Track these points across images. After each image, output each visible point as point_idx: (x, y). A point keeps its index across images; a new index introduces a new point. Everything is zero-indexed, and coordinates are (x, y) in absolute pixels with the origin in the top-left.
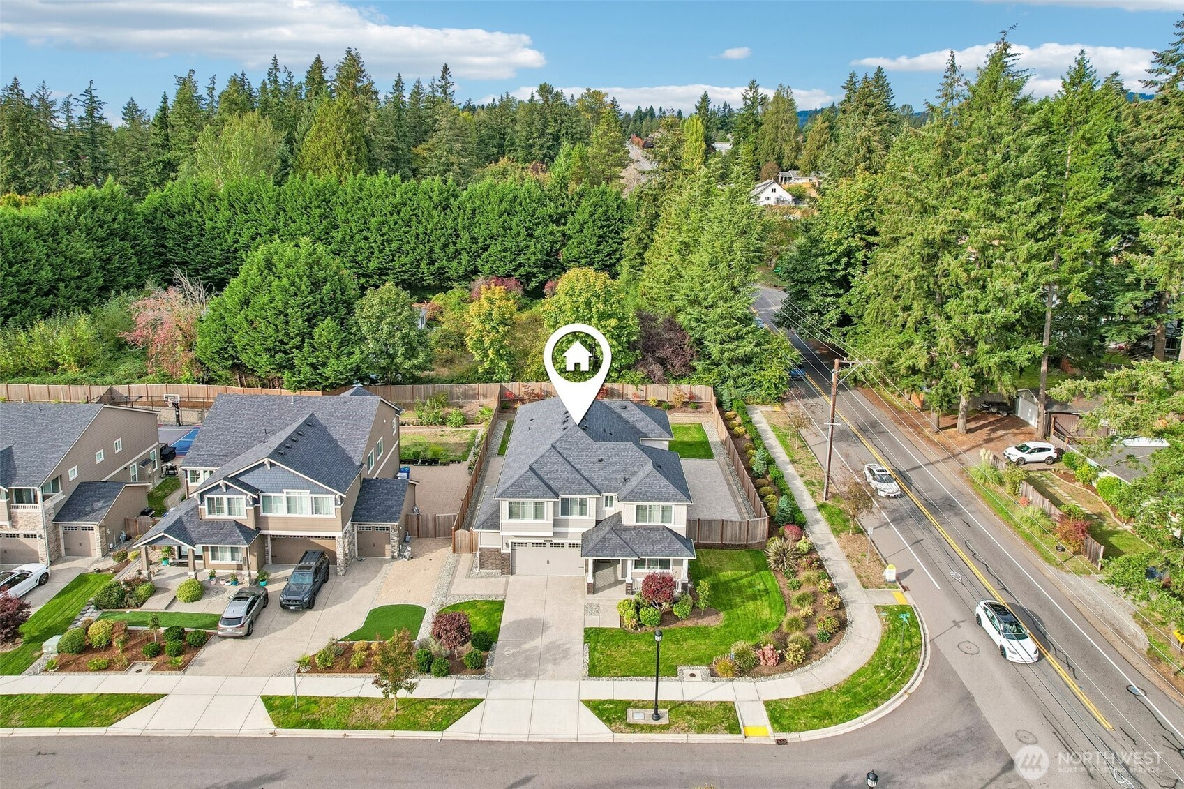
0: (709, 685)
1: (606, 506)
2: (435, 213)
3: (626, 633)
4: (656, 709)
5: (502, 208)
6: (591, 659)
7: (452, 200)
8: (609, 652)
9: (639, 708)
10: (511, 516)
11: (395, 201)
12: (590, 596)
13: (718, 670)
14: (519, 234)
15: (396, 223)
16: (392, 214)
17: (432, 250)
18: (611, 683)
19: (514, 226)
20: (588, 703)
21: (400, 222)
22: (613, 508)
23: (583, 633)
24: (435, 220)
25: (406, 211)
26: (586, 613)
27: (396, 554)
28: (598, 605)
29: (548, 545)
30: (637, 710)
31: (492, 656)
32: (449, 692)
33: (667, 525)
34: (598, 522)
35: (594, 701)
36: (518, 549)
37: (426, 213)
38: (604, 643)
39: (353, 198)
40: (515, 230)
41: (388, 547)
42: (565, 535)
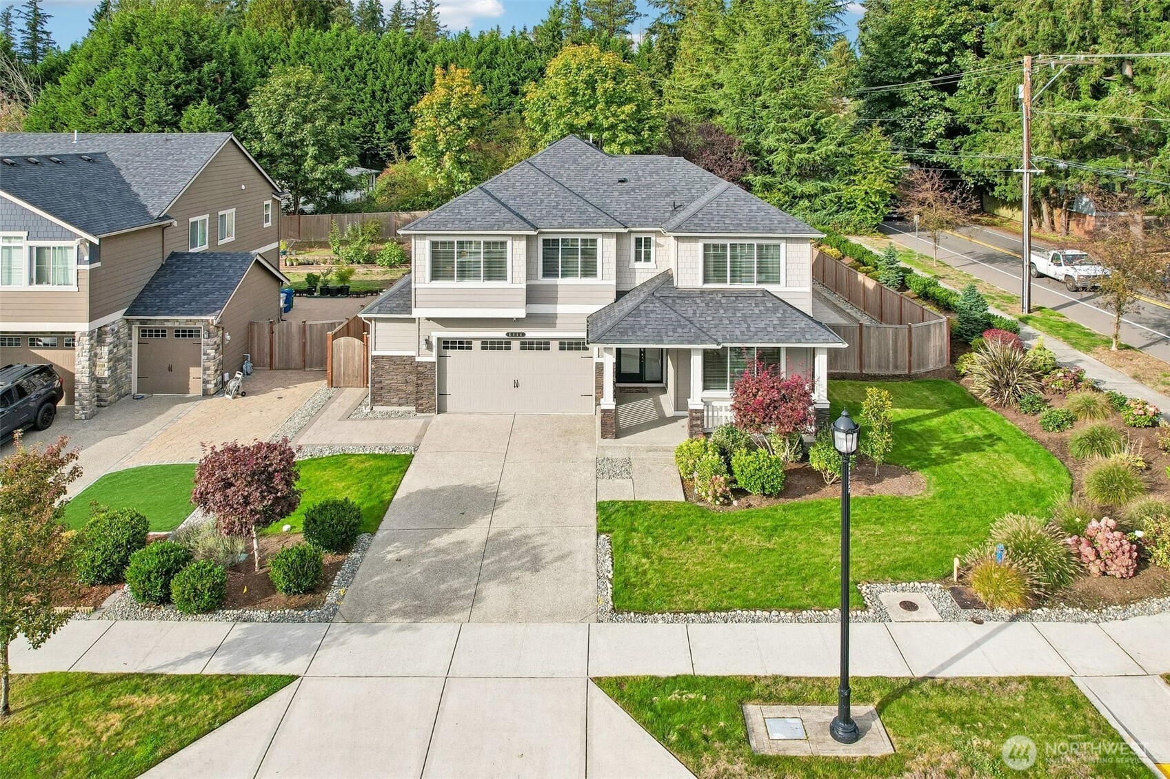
0: (963, 631)
1: (638, 258)
2: (397, 67)
3: (703, 513)
4: (845, 702)
5: (482, 58)
6: (619, 570)
7: (419, 53)
8: (664, 552)
9: (780, 701)
10: (435, 275)
11: (348, 54)
12: (610, 442)
13: (976, 589)
14: (500, 89)
15: (347, 80)
16: (343, 70)
17: (391, 112)
18: (679, 627)
19: (495, 78)
20: (618, 688)
21: (353, 78)
22: (651, 264)
23: (593, 513)
24: (397, 75)
25: (361, 66)
26: (600, 474)
27: (211, 386)
28: (628, 461)
29: (515, 344)
30: (777, 710)
31: (354, 563)
32: (200, 655)
33: (771, 288)
34: (620, 294)
35: (636, 681)
36: (453, 355)
37: (385, 68)
38: (648, 532)
39: (297, 53)
40: (495, 85)
41: (195, 372)
42: (549, 320)
